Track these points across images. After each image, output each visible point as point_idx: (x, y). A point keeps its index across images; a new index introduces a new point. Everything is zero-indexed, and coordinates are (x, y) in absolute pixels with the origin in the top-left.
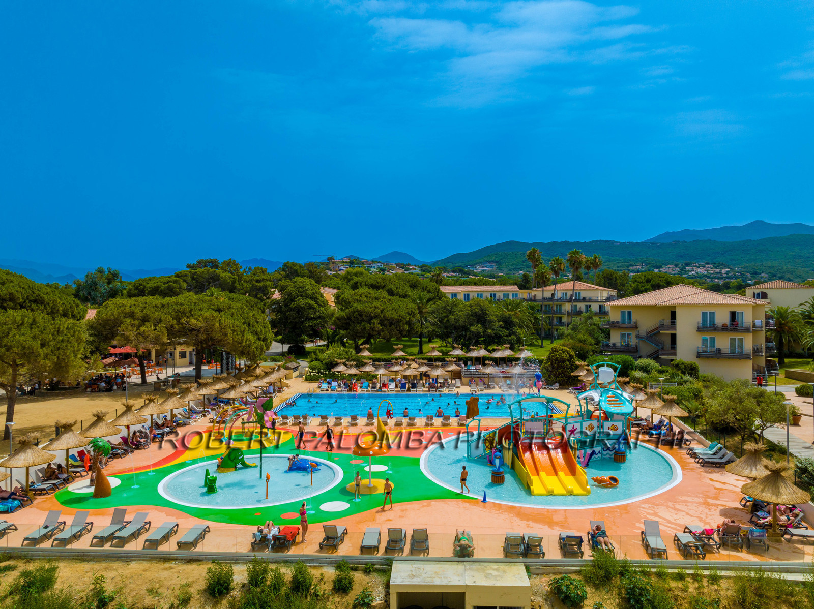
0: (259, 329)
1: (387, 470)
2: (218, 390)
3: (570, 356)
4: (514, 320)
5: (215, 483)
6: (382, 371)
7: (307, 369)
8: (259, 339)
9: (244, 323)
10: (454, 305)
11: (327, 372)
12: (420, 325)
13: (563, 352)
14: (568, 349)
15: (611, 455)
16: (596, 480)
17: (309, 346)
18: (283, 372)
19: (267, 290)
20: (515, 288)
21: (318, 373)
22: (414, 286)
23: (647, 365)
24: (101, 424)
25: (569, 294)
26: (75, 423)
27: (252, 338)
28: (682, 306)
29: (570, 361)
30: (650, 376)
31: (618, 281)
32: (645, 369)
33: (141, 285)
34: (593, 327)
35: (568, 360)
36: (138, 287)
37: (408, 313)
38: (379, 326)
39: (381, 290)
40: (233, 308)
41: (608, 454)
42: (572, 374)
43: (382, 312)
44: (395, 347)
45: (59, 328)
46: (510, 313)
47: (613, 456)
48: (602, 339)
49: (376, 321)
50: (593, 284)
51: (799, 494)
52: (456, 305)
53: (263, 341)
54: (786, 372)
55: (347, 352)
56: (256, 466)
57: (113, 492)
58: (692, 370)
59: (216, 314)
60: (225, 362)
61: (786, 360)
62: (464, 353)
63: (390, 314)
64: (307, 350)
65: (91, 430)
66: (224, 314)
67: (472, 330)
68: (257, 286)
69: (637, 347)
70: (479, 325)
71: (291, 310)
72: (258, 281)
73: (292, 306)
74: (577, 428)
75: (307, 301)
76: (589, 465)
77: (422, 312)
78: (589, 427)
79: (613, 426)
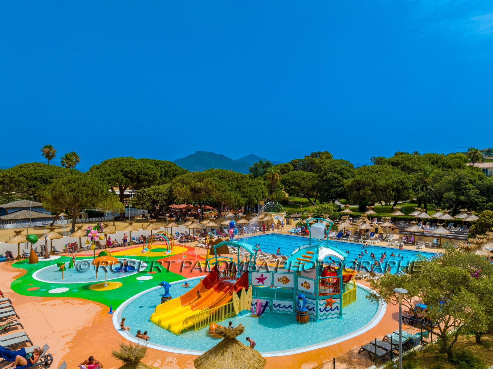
73: (324, 178)
74: (266, 278)
75: (333, 175)
76: (262, 315)
77: (425, 183)
78: (282, 279)
79: (306, 283)
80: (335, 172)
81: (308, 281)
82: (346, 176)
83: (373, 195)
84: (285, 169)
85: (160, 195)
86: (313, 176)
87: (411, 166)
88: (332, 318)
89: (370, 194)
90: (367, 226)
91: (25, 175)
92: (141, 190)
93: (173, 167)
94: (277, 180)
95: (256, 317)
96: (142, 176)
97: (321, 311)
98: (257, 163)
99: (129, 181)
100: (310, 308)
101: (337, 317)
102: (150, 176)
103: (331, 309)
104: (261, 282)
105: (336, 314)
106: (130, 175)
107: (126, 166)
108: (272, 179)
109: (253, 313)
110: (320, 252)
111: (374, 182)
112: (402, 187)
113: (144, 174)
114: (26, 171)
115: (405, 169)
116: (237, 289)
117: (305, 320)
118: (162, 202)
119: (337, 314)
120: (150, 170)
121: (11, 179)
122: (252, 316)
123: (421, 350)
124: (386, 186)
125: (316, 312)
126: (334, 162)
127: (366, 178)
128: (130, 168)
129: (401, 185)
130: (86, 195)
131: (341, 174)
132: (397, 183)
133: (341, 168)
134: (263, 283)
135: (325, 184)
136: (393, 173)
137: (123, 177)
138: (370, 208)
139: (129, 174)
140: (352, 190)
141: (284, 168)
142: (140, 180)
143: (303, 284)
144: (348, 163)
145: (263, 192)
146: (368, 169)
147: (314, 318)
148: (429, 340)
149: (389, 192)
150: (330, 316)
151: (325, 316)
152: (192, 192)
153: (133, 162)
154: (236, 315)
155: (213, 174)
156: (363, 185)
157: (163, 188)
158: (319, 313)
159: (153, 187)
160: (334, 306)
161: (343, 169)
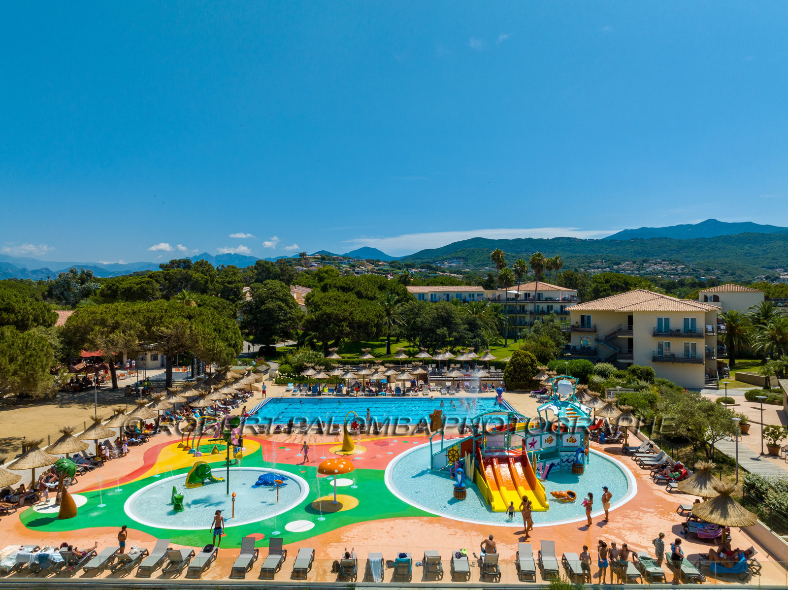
0: (229, 336)
1: (352, 485)
2: (188, 398)
3: (532, 360)
4: (479, 322)
5: (181, 502)
6: (349, 376)
7: (277, 372)
8: (230, 345)
9: (215, 330)
10: (420, 308)
11: (297, 376)
12: (387, 327)
13: (526, 357)
14: (530, 354)
15: (569, 467)
16: (554, 494)
17: (280, 346)
18: (253, 377)
19: (239, 291)
20: (480, 289)
21: (288, 376)
22: (382, 288)
23: (606, 370)
24: (68, 440)
25: (532, 294)
26: (42, 441)
27: (222, 344)
28: (639, 312)
29: (532, 365)
30: (608, 380)
31: (579, 281)
32: (603, 374)
33: (114, 285)
34: (555, 329)
35: (530, 365)
36: (111, 287)
37: (376, 316)
38: (348, 328)
39: (350, 293)
40: (203, 315)
41: (567, 465)
42: (534, 378)
43: (350, 315)
44: (363, 350)
45: (27, 343)
46: (474, 315)
47: (571, 468)
48: (563, 341)
49: (345, 324)
50: (555, 284)
51: (747, 516)
52: (422, 308)
53: (234, 347)
54: (737, 374)
55: (316, 356)
56: (223, 481)
57: (78, 512)
58: (647, 376)
59: (185, 321)
60: (195, 366)
61: (737, 361)
62: (430, 356)
63: (358, 317)
64: (277, 350)
65: (58, 446)
66: (195, 321)
67: (438, 333)
68: (228, 287)
69: (595, 350)
70: (445, 328)
71: (261, 312)
72: (229, 283)
74: (537, 441)
75: (275, 303)
76: (548, 477)
77: (390, 314)
78: (548, 439)
79: (571, 438)
81: (574, 436)
95: (544, 480)
104: (533, 447)
127: (339, 311)
156: (337, 319)
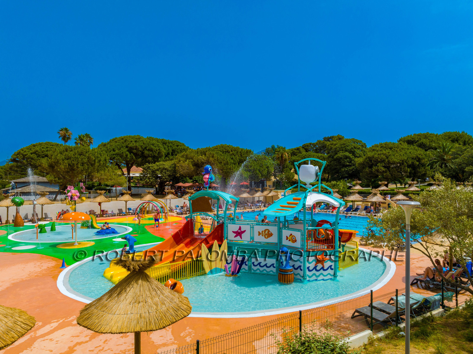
47: (278, 274)
73: (335, 157)
74: (245, 231)
75: (344, 154)
76: (238, 275)
77: (444, 160)
78: (263, 232)
79: (291, 236)
80: (346, 151)
81: (295, 233)
82: (358, 155)
83: (386, 172)
84: (296, 153)
85: (164, 171)
86: (324, 157)
87: (428, 143)
88: (323, 279)
89: (383, 171)
90: (378, 199)
91: (37, 153)
92: (145, 166)
93: (180, 146)
94: (285, 160)
95: (230, 276)
96: (146, 152)
97: (310, 271)
98: (269, 148)
99: (134, 156)
100: (296, 267)
101: (331, 279)
102: (155, 152)
103: (323, 268)
104: (239, 236)
105: (329, 275)
106: (135, 151)
107: (132, 142)
108: (280, 159)
109: (227, 272)
110: (308, 197)
111: (387, 158)
112: (418, 163)
113: (149, 150)
114: (38, 149)
115: (422, 146)
116: (209, 243)
117: (289, 280)
118: (166, 178)
119: (331, 275)
120: (155, 147)
121: (24, 156)
122: (226, 275)
123: (442, 316)
124: (401, 162)
125: (303, 271)
126: (346, 141)
127: (378, 155)
128: (135, 144)
129: (417, 161)
130: (82, 163)
131: (353, 153)
132: (412, 159)
133: (353, 147)
134: (241, 239)
135: (335, 163)
136: (408, 149)
137: (128, 153)
138: (383, 184)
139: (133, 149)
140: (364, 168)
141: (296, 151)
142: (145, 156)
143: (288, 237)
144: (361, 142)
145: (268, 167)
146: (381, 146)
147: (300, 279)
148: (452, 304)
149: (404, 168)
150: (321, 277)
151: (314, 276)
152: (195, 167)
153: (139, 138)
154: (206, 274)
155: (217, 148)
156: (376, 161)
157: (168, 164)
158: (308, 273)
159: (157, 163)
160: (327, 264)
161: (355, 148)
